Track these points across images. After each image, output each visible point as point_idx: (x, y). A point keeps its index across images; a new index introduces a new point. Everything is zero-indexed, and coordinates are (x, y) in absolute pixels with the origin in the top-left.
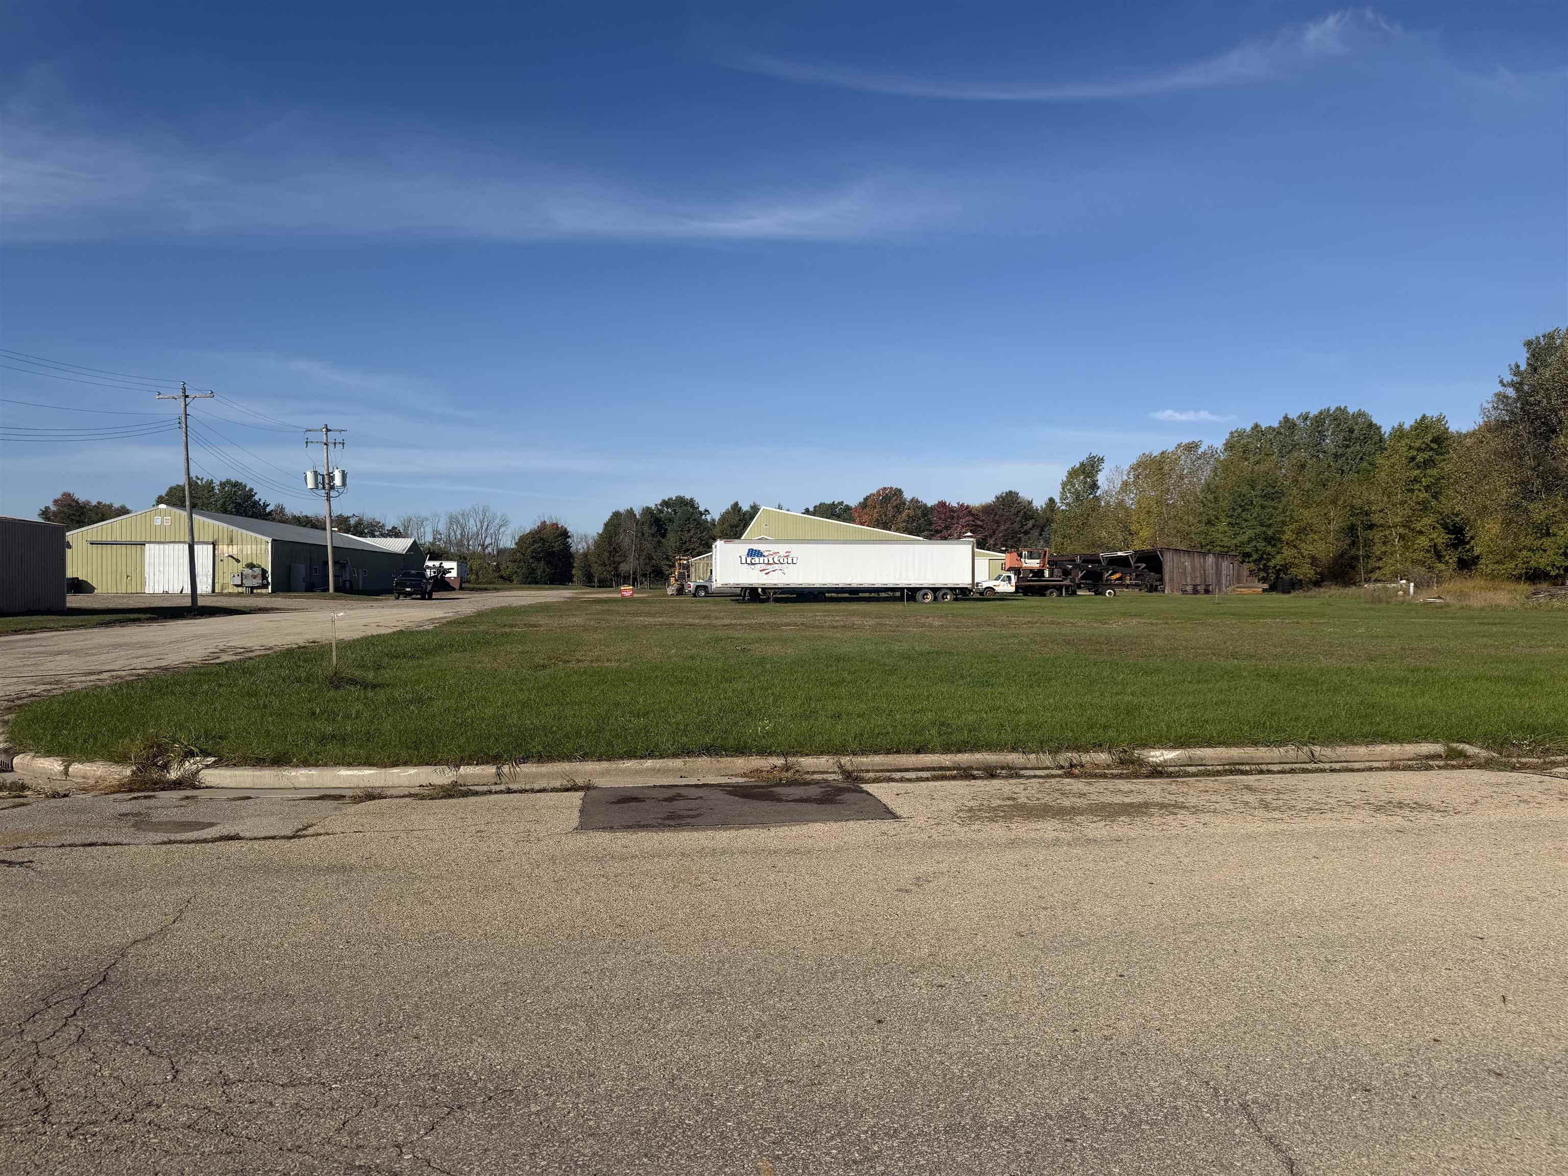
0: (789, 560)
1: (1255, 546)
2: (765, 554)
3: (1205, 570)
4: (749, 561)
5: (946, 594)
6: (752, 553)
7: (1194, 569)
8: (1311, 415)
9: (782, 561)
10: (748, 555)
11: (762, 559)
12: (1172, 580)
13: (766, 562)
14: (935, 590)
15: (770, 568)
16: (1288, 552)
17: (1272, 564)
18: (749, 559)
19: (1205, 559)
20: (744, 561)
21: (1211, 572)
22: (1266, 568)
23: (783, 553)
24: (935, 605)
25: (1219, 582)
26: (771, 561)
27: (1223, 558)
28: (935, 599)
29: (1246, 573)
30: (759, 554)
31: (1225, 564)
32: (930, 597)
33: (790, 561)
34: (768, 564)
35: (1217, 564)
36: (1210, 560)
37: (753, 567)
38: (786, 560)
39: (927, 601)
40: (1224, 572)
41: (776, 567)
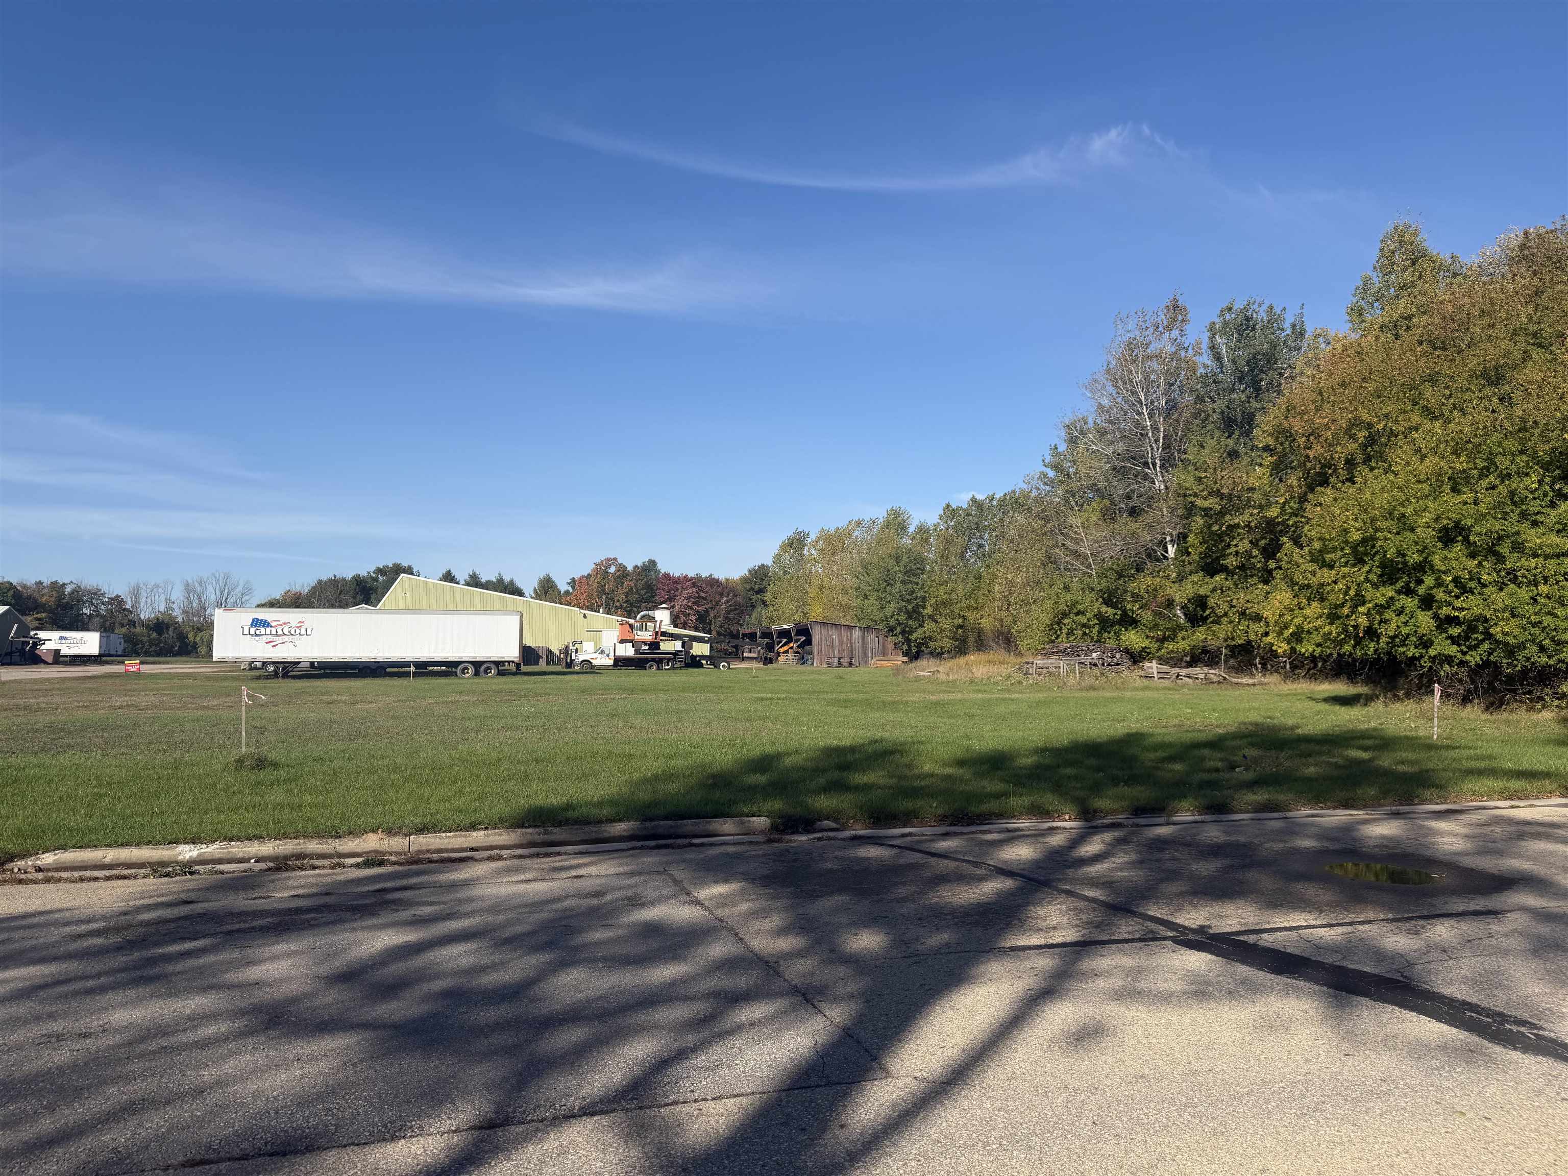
0: (301, 631)
1: (897, 620)
2: (273, 624)
3: (851, 643)
4: (252, 632)
5: (489, 668)
6: (256, 623)
7: (841, 642)
8: (997, 496)
9: (293, 632)
10: (252, 625)
11: (268, 630)
12: (820, 653)
13: (274, 632)
14: (477, 665)
15: (279, 640)
16: (929, 626)
17: (913, 637)
18: (253, 631)
19: (851, 633)
20: (246, 632)
21: (858, 645)
22: (908, 641)
23: (294, 624)
24: (477, 680)
25: (865, 654)
26: (280, 632)
27: (868, 631)
28: (477, 673)
29: (891, 646)
30: (265, 624)
31: (871, 637)
32: (471, 671)
33: (303, 632)
34: (277, 635)
35: (863, 637)
36: (857, 633)
37: (257, 638)
38: (298, 631)
39: (467, 675)
40: (870, 646)
41: (286, 638)
